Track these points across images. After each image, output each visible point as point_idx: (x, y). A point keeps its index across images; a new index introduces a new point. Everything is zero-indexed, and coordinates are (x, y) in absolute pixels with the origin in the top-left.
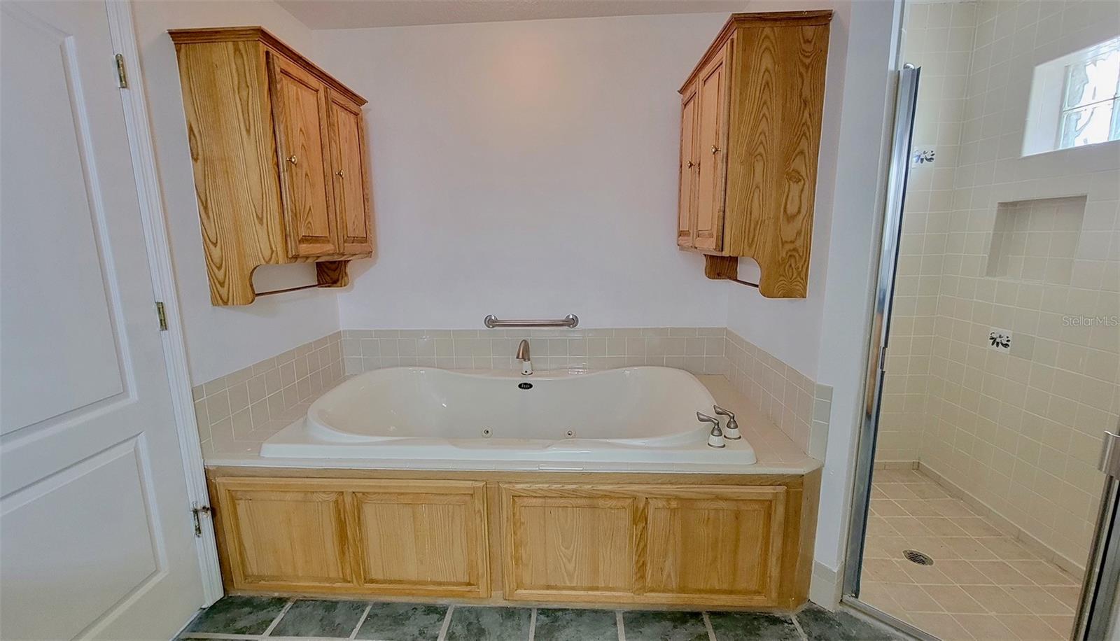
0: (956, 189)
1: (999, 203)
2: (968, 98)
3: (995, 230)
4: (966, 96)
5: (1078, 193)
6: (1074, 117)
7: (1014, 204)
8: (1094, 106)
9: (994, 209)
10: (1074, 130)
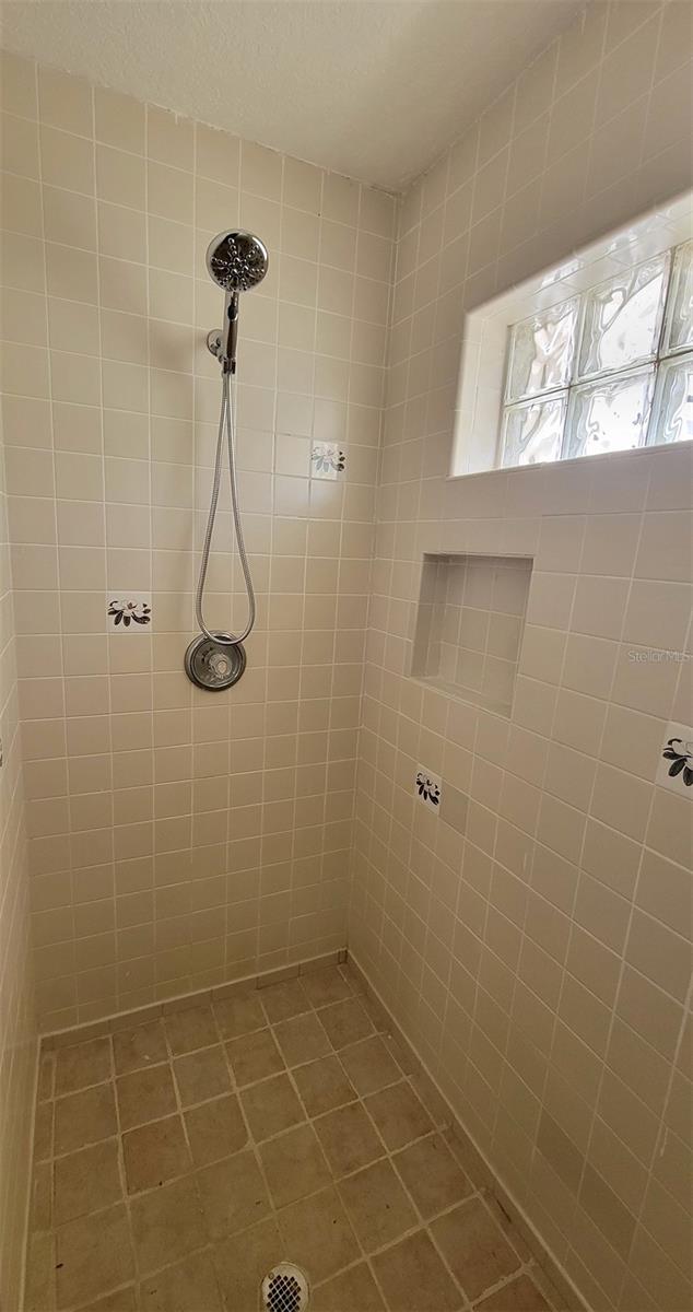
0: (379, 522)
1: (426, 555)
2: (389, 368)
3: (420, 601)
4: (386, 365)
5: (521, 553)
6: (519, 419)
7: (445, 558)
8: (544, 398)
9: (420, 561)
10: (518, 440)
